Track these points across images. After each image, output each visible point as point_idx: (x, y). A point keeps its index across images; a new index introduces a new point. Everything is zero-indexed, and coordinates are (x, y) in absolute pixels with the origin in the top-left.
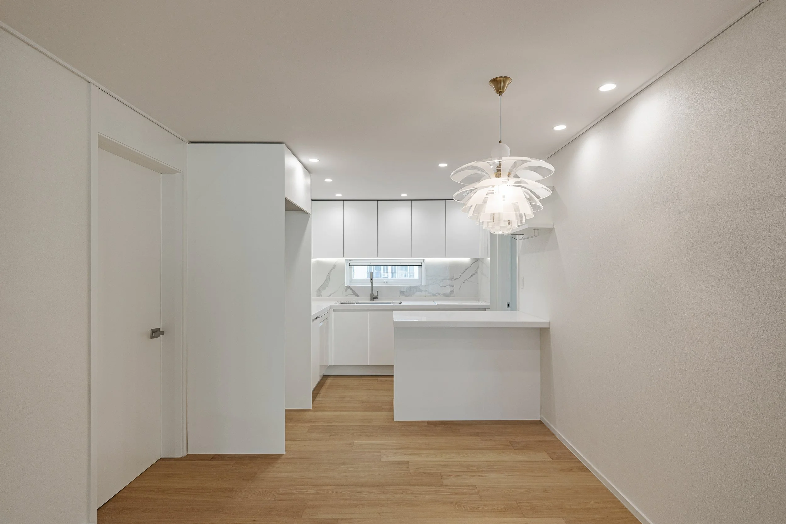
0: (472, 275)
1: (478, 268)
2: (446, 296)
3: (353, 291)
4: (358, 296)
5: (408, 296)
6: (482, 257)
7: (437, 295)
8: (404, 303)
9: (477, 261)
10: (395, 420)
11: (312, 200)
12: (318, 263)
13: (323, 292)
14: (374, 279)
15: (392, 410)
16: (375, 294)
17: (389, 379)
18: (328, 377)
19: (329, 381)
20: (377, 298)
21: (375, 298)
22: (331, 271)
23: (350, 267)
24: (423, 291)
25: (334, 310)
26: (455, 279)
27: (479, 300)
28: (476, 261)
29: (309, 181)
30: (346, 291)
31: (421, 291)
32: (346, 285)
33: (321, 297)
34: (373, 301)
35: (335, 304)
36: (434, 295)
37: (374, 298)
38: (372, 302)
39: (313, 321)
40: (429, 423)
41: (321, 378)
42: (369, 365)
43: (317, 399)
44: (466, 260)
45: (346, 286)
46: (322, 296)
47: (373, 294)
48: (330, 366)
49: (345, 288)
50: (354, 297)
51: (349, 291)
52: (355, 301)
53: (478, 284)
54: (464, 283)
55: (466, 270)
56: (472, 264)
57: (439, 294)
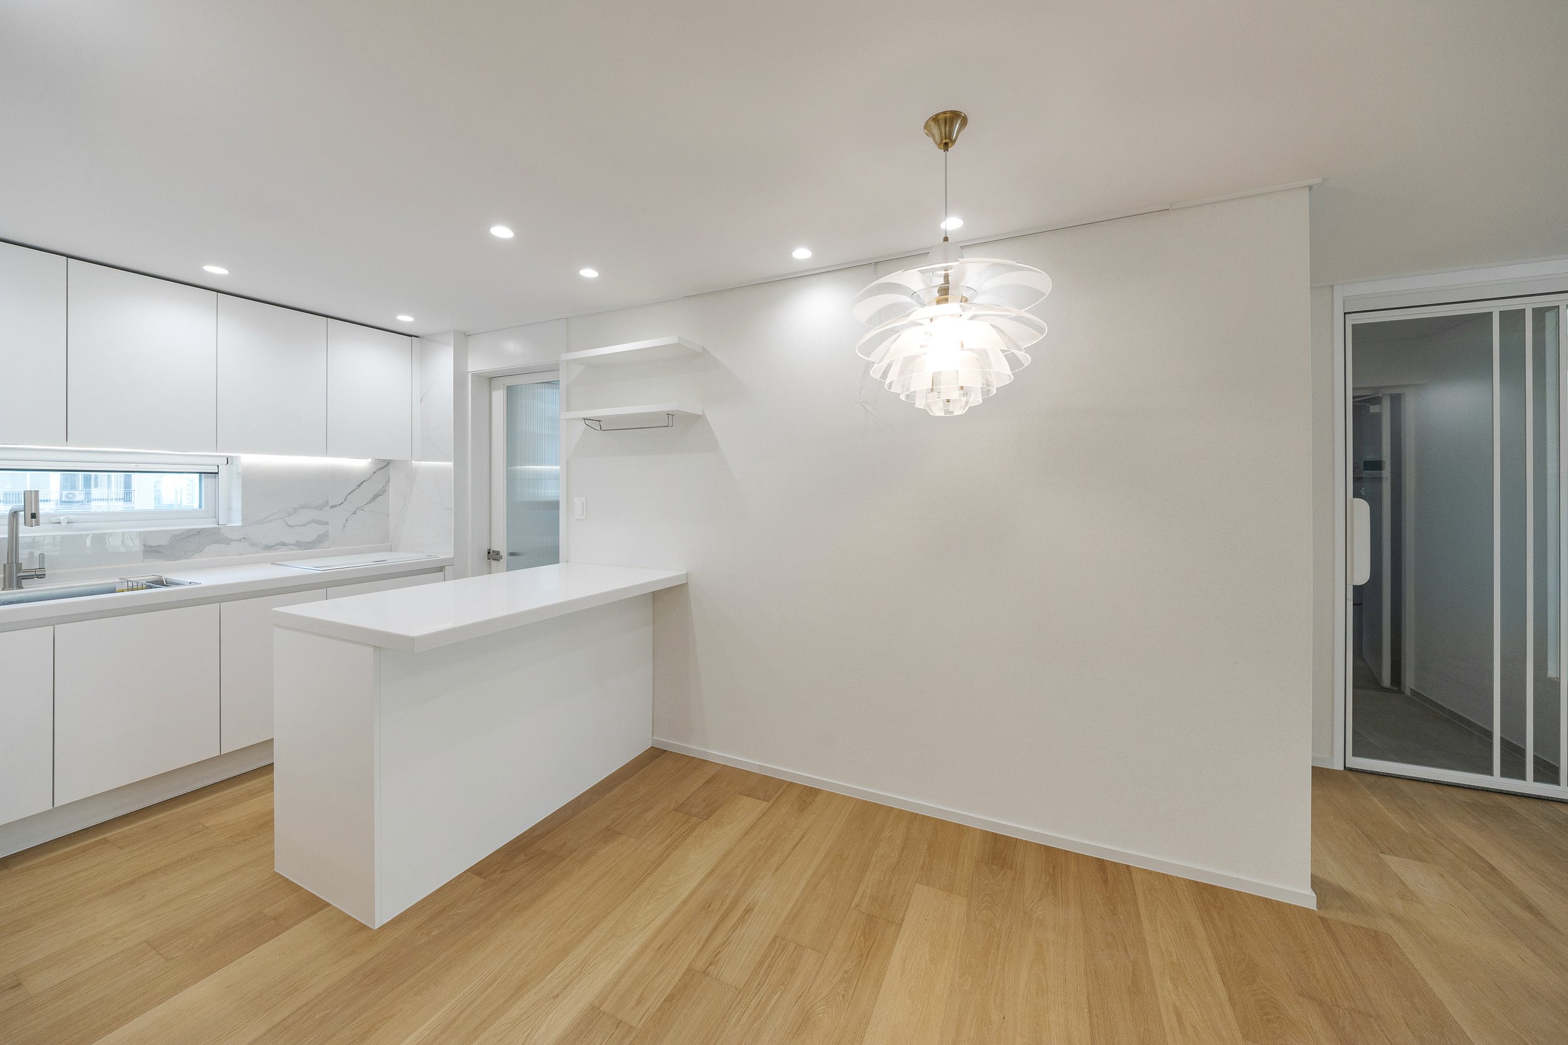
0: (375, 497)
1: (388, 481)
2: (306, 546)
7: (278, 547)
9: (386, 466)
20: (41, 576)
21: (29, 577)
24: (232, 540)
26: (332, 507)
27: (390, 549)
28: (384, 465)
31: (227, 540)
37: (22, 577)
44: (361, 464)
47: (19, 566)
53: (389, 515)
54: (354, 513)
55: (359, 486)
56: (375, 472)
57: (284, 544)
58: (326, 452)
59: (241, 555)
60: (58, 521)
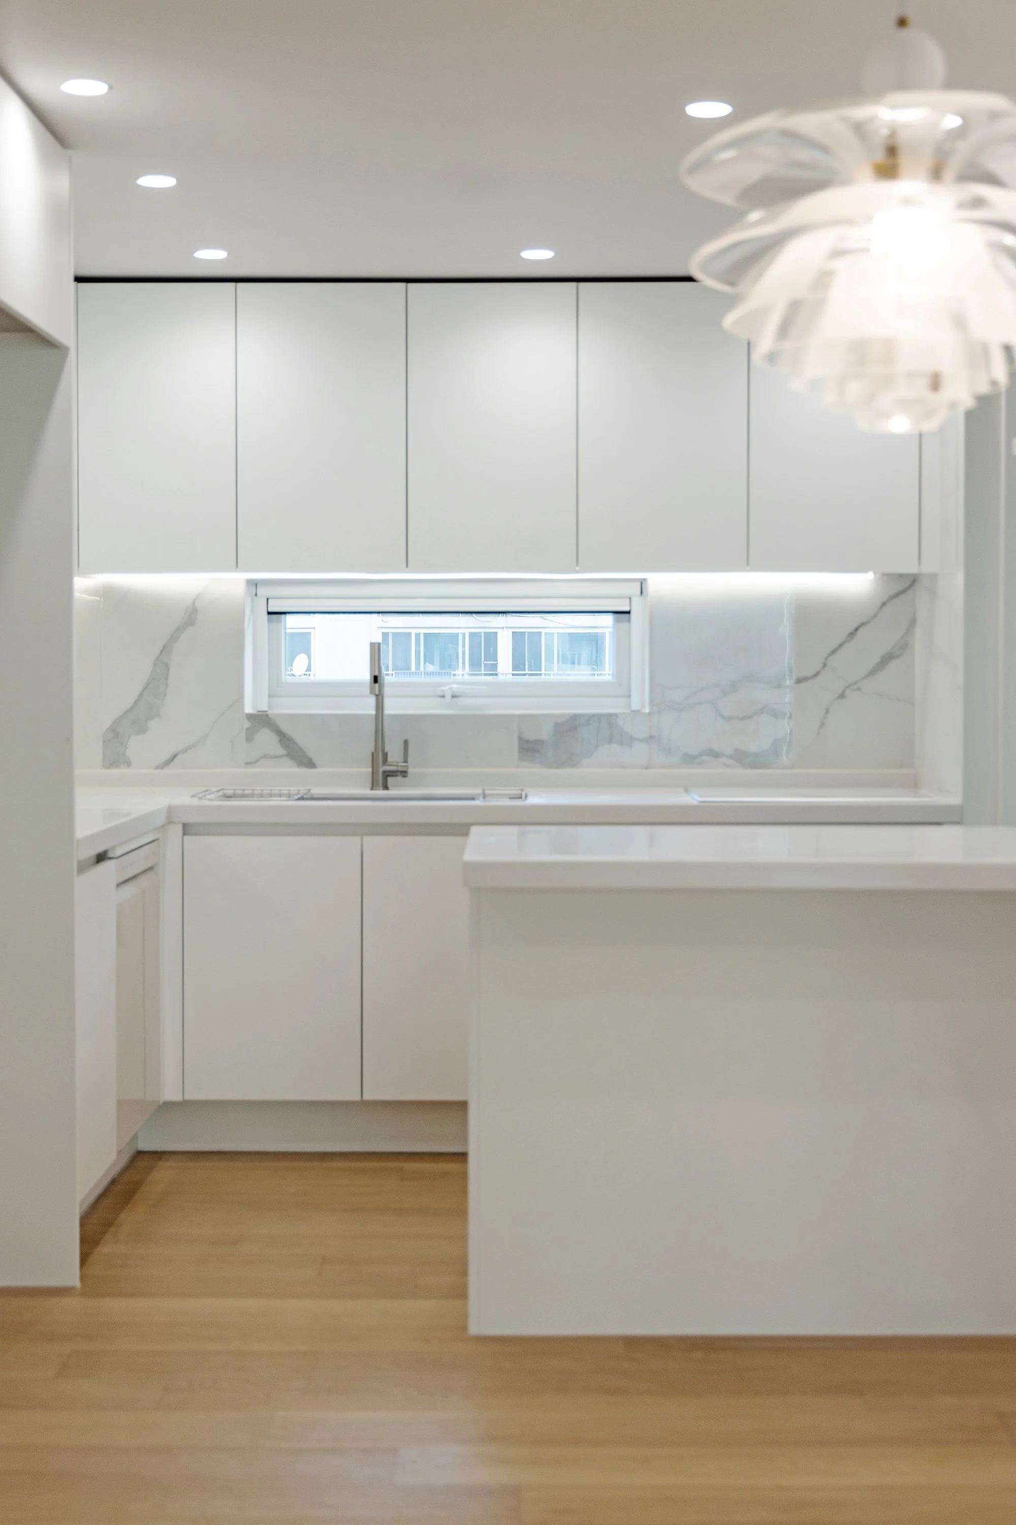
0: (886, 659)
1: (913, 623)
2: (752, 763)
3: (284, 739)
4: (311, 764)
5: (560, 765)
6: (928, 567)
7: (704, 758)
8: (535, 799)
9: (907, 590)
10: (474, 1329)
11: (79, 279)
12: (109, 594)
13: (135, 746)
14: (389, 678)
15: (461, 1292)
16: (395, 755)
17: (452, 1166)
18: (160, 1159)
19: (163, 1174)
20: (404, 773)
21: (393, 774)
22: (174, 637)
23: (269, 621)
24: (636, 739)
25: (187, 829)
26: (798, 680)
27: (914, 784)
28: (904, 587)
29: (63, 183)
30: (249, 739)
31: (627, 740)
32: (249, 710)
33: (123, 771)
34: (386, 787)
35: (196, 802)
36: (689, 759)
37: (387, 774)
38: (381, 792)
39: (82, 868)
40: (632, 1343)
41: (125, 1159)
42: (364, 1105)
43: (105, 1249)
44: (854, 584)
45: (250, 717)
46: (128, 764)
47: (385, 756)
48: (166, 1104)
49: (247, 724)
50: (290, 769)
51: (267, 740)
52: (294, 790)
53: (913, 704)
54: (842, 696)
55: (852, 635)
56: (884, 604)
57: (716, 755)
58: (748, 563)
59: (647, 768)
60: (441, 694)
